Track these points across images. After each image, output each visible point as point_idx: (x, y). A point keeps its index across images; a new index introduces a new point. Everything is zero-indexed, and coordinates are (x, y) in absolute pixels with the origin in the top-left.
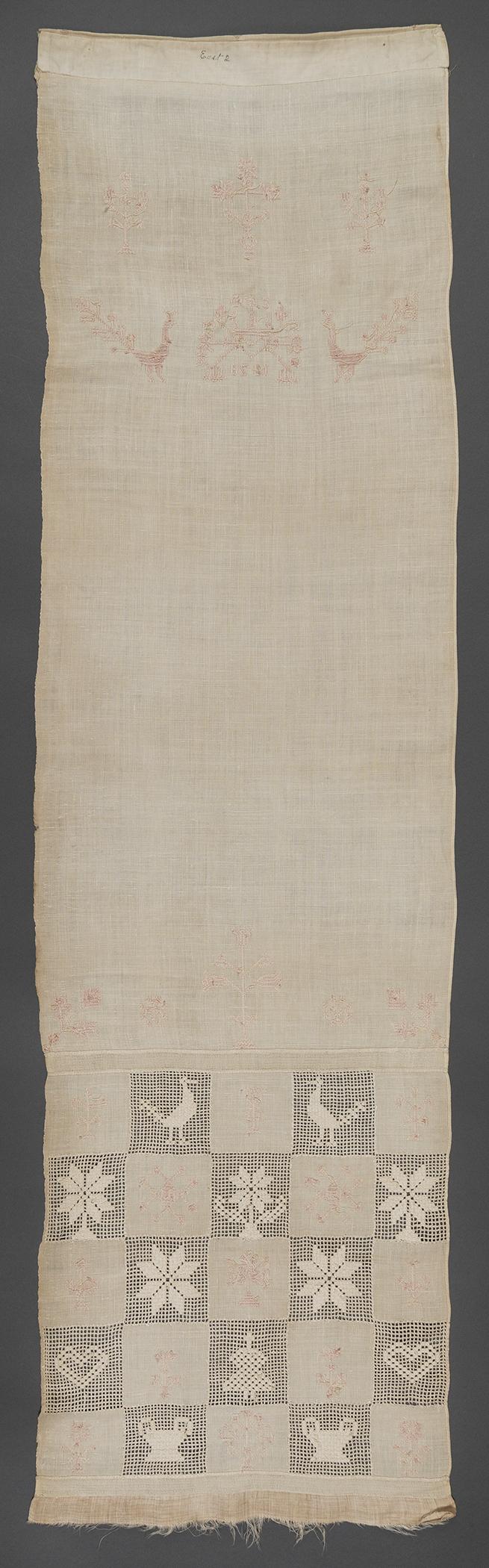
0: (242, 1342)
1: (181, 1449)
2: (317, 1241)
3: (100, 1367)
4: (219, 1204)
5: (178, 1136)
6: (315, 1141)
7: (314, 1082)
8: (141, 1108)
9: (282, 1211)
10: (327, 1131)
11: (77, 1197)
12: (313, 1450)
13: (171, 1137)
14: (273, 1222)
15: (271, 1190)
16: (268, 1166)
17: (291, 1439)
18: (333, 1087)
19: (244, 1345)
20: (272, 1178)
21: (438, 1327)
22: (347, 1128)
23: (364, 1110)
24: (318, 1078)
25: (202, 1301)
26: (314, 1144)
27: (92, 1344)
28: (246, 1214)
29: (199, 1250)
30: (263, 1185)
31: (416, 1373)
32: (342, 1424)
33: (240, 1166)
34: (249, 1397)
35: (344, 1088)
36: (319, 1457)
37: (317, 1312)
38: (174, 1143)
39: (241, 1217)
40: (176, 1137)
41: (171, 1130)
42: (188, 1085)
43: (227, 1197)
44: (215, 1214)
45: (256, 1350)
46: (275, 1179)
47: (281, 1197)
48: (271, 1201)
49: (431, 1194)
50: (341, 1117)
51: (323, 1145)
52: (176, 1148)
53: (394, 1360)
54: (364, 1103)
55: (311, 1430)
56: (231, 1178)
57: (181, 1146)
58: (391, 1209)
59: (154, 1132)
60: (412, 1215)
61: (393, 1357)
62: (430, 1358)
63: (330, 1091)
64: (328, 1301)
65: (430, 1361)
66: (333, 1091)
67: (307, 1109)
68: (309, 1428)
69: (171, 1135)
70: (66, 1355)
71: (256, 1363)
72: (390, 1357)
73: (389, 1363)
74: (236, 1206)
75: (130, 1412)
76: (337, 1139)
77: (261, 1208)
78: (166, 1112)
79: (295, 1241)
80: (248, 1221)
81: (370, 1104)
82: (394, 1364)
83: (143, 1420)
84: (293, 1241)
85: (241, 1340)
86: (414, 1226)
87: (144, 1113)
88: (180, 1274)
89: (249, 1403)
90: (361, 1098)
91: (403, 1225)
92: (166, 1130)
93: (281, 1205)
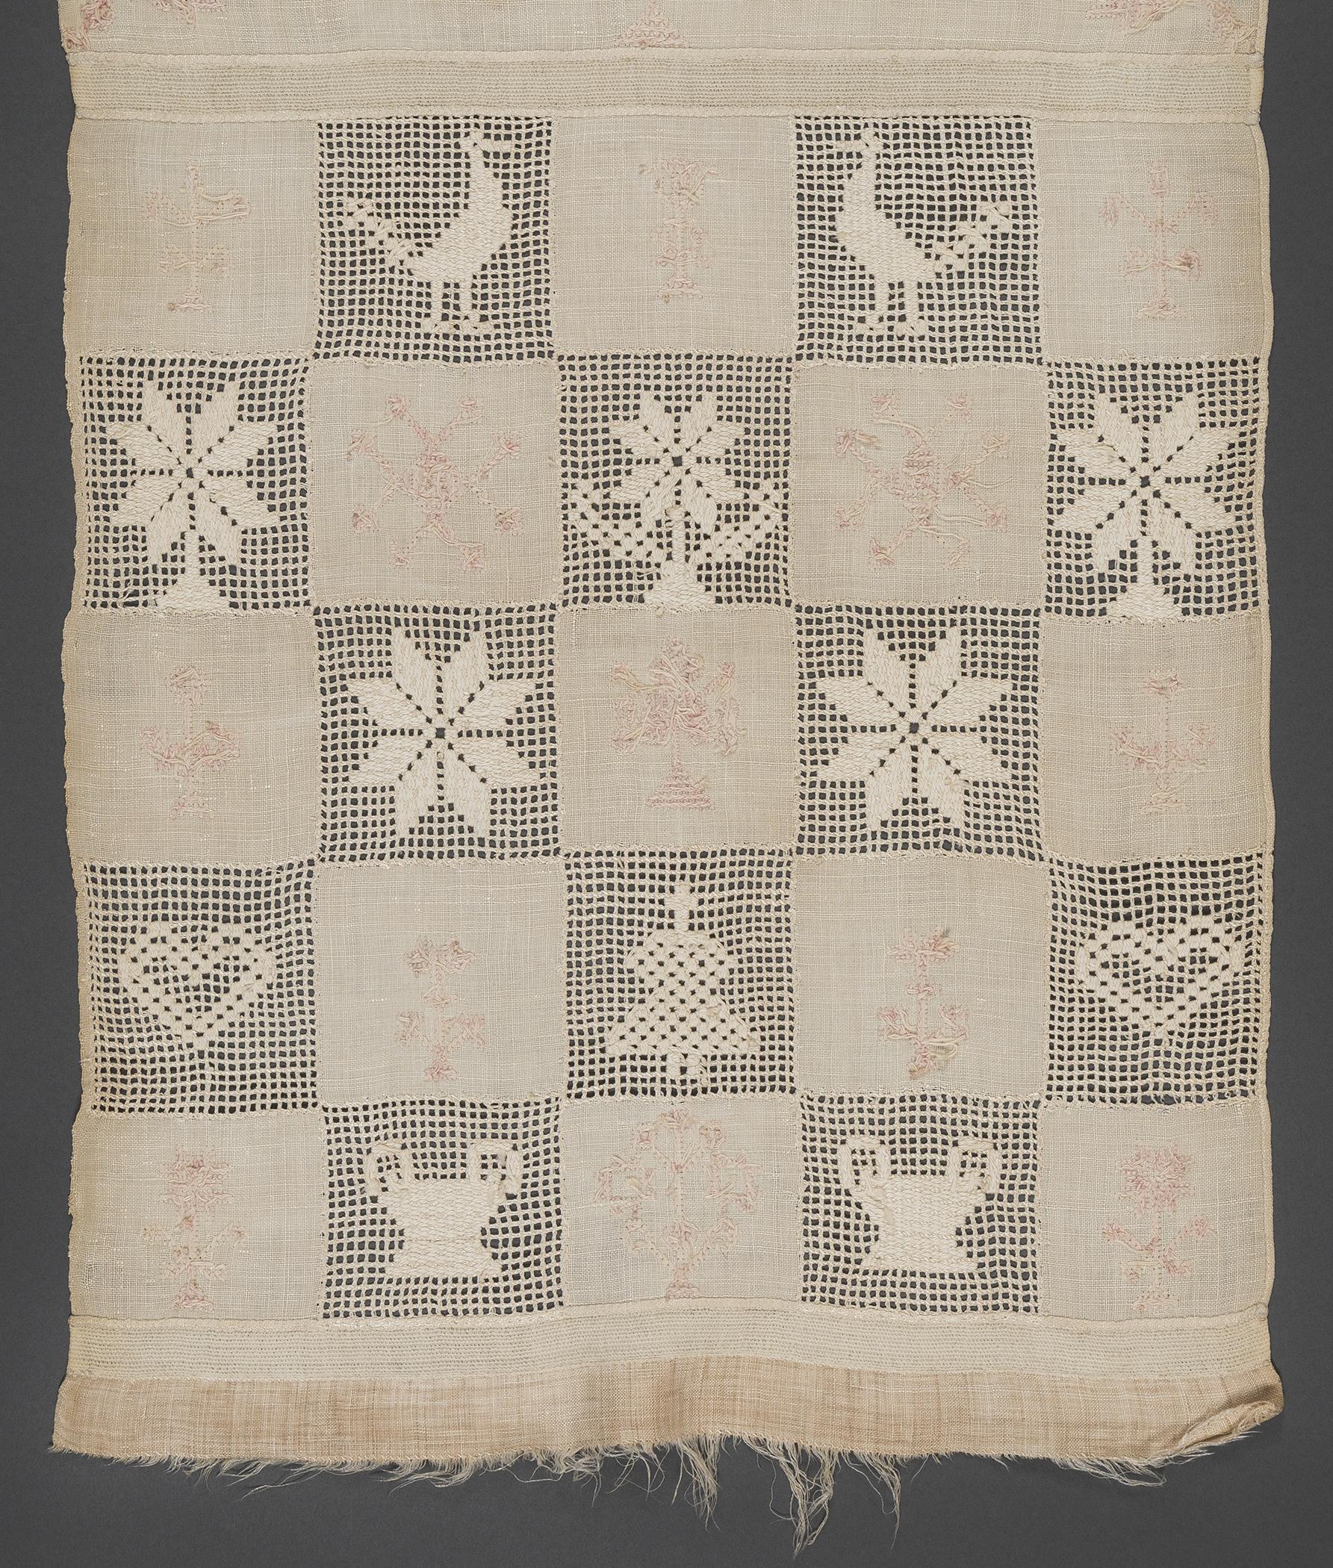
0: (661, 914)
1: (491, 1239)
2: (874, 617)
3: (249, 987)
4: (584, 506)
5: (457, 307)
6: (862, 320)
7: (854, 146)
8: (349, 224)
9: (768, 527)
10: (897, 291)
11: (168, 484)
12: (871, 1233)
13: (437, 310)
14: (743, 559)
15: (734, 461)
16: (724, 393)
17: (806, 1200)
18: (913, 160)
19: (666, 920)
20: (737, 430)
21: (1239, 867)
22: (956, 280)
23: (1006, 227)
24: (867, 134)
25: (546, 794)
26: (859, 329)
27: (226, 920)
28: (662, 535)
29: (531, 644)
30: (712, 449)
31: (1169, 1008)
32: (954, 1156)
33: (642, 391)
34: (683, 1070)
35: (944, 162)
36: (884, 1255)
37: (879, 829)
38: (446, 327)
39: (651, 544)
40: (451, 312)
41: (437, 291)
42: (486, 154)
43: (606, 485)
44: (572, 537)
45: (702, 937)
46: (747, 431)
47: (767, 486)
48: (736, 496)
49: (1214, 480)
50: (938, 247)
51: (886, 333)
52: (451, 343)
53: (1105, 975)
54: (1006, 207)
55: (866, 1172)
56: (618, 429)
57: (467, 338)
58: (1091, 529)
59: (386, 296)
60: (1155, 544)
61: (1105, 965)
62: (1213, 960)
63: (903, 171)
64: (910, 795)
65: (1213, 969)
66: (914, 171)
67: (837, 224)
68: (860, 1167)
69: (437, 302)
70: (151, 948)
71: (702, 974)
72: (1095, 965)
73: (1091, 983)
74: (632, 511)
75: (336, 1117)
76: (927, 313)
77: (706, 516)
78: (423, 238)
79: (811, 618)
80: (669, 557)
81: (1023, 212)
82: (1107, 988)
83: (379, 1150)
84: (804, 616)
85: (657, 907)
86: (1161, 574)
87: (357, 239)
88: (478, 717)
89: (684, 1088)
90: (998, 193)
91: (1128, 574)
92: (424, 290)
93: (766, 508)
